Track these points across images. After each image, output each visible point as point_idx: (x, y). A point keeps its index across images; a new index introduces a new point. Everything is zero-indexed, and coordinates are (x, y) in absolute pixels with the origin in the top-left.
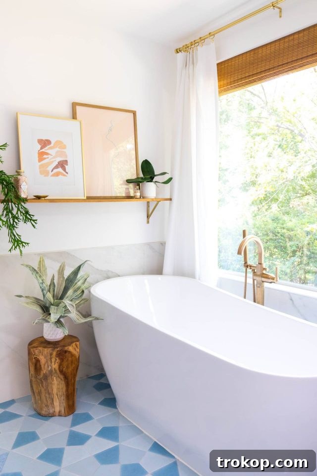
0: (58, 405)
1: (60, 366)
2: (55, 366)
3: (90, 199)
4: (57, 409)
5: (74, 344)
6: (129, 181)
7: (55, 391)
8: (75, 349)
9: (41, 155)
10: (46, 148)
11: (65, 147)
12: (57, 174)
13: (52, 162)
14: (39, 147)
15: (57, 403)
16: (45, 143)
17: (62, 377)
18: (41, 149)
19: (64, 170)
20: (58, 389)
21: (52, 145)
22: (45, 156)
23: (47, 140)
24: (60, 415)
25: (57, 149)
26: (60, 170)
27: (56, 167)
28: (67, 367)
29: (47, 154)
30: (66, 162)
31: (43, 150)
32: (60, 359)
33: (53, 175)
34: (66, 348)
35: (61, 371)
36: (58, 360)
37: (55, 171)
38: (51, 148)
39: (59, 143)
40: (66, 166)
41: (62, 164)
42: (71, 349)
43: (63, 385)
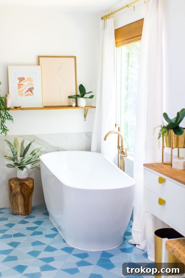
0: (21, 209)
1: (21, 190)
2: (18, 190)
3: (46, 107)
4: (20, 212)
5: (29, 181)
6: (70, 97)
7: (19, 202)
8: (30, 184)
9: (20, 86)
10: (22, 82)
11: (32, 81)
12: (28, 95)
13: (25, 89)
14: (19, 81)
15: (20, 208)
16: (21, 79)
17: (22, 195)
18: (20, 82)
19: (32, 92)
20: (20, 201)
21: (25, 80)
22: (22, 86)
23: (22, 78)
24: (21, 215)
25: (28, 82)
26: (29, 92)
27: (27, 91)
28: (25, 191)
29: (23, 85)
30: (33, 88)
31: (20, 83)
32: (21, 186)
33: (25, 96)
34: (24, 182)
35: (21, 193)
36: (20, 187)
37: (27, 93)
38: (25, 82)
39: (30, 79)
40: (32, 90)
41: (31, 90)
42: (27, 183)
43: (22, 200)
